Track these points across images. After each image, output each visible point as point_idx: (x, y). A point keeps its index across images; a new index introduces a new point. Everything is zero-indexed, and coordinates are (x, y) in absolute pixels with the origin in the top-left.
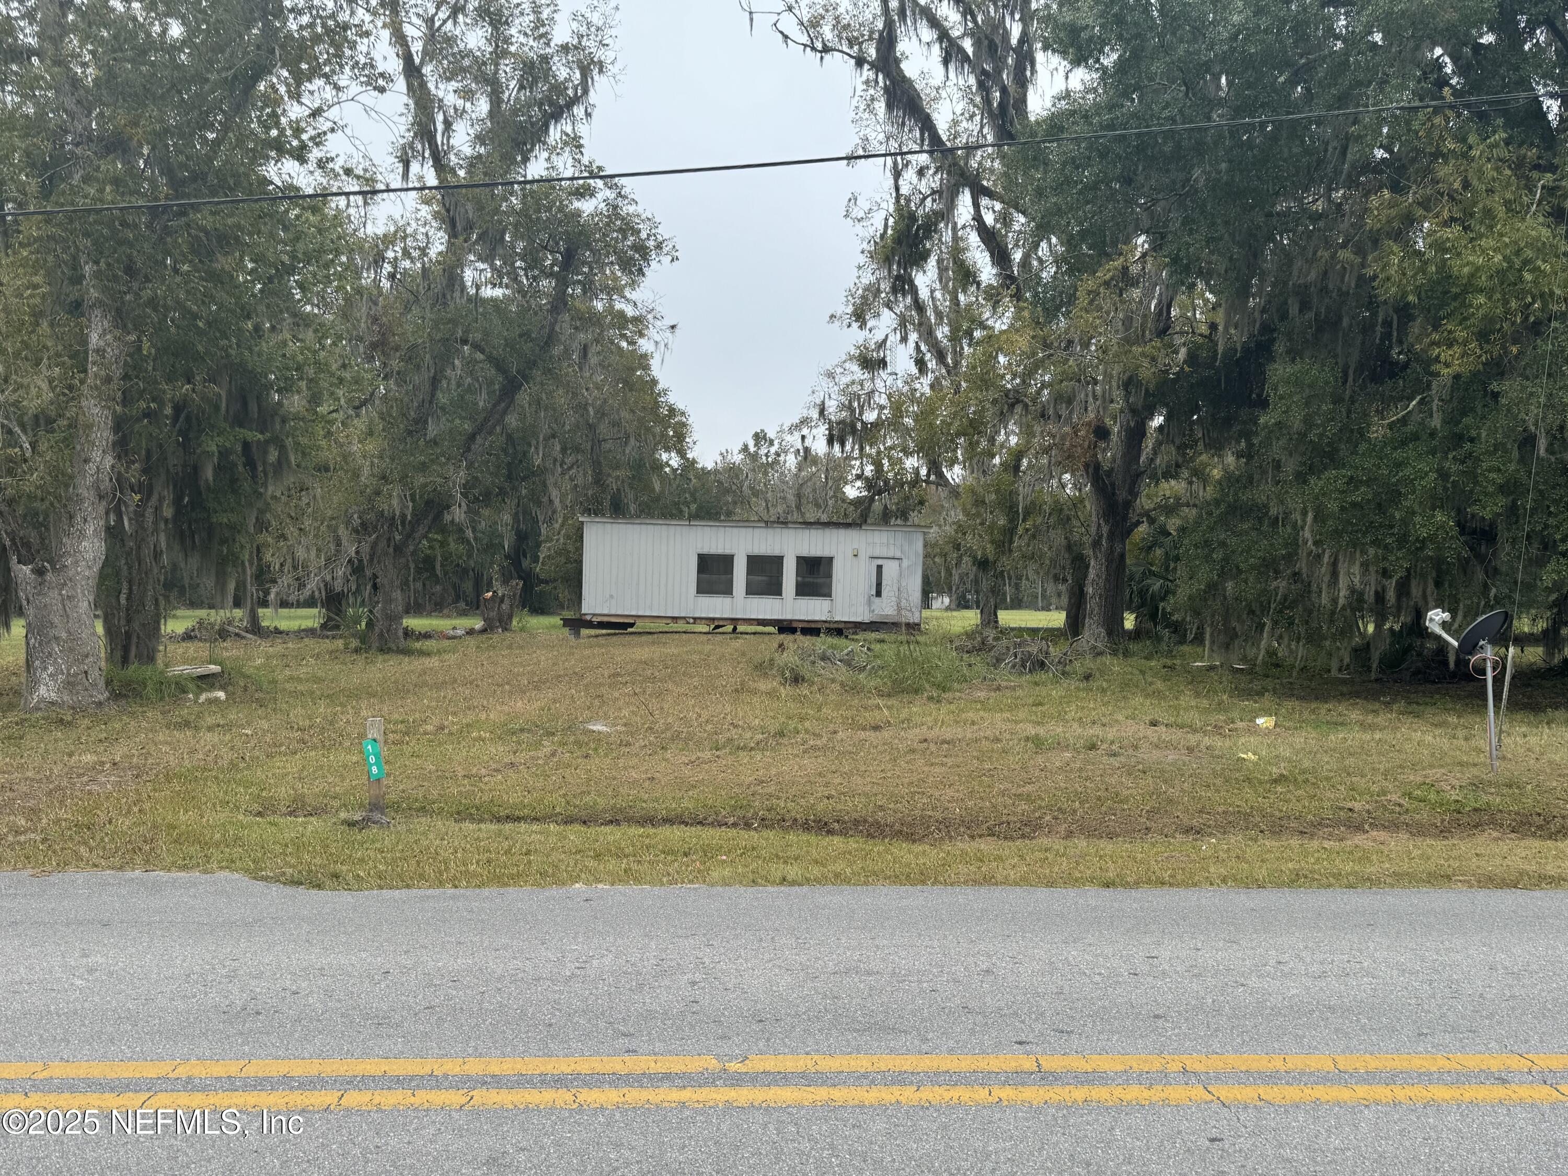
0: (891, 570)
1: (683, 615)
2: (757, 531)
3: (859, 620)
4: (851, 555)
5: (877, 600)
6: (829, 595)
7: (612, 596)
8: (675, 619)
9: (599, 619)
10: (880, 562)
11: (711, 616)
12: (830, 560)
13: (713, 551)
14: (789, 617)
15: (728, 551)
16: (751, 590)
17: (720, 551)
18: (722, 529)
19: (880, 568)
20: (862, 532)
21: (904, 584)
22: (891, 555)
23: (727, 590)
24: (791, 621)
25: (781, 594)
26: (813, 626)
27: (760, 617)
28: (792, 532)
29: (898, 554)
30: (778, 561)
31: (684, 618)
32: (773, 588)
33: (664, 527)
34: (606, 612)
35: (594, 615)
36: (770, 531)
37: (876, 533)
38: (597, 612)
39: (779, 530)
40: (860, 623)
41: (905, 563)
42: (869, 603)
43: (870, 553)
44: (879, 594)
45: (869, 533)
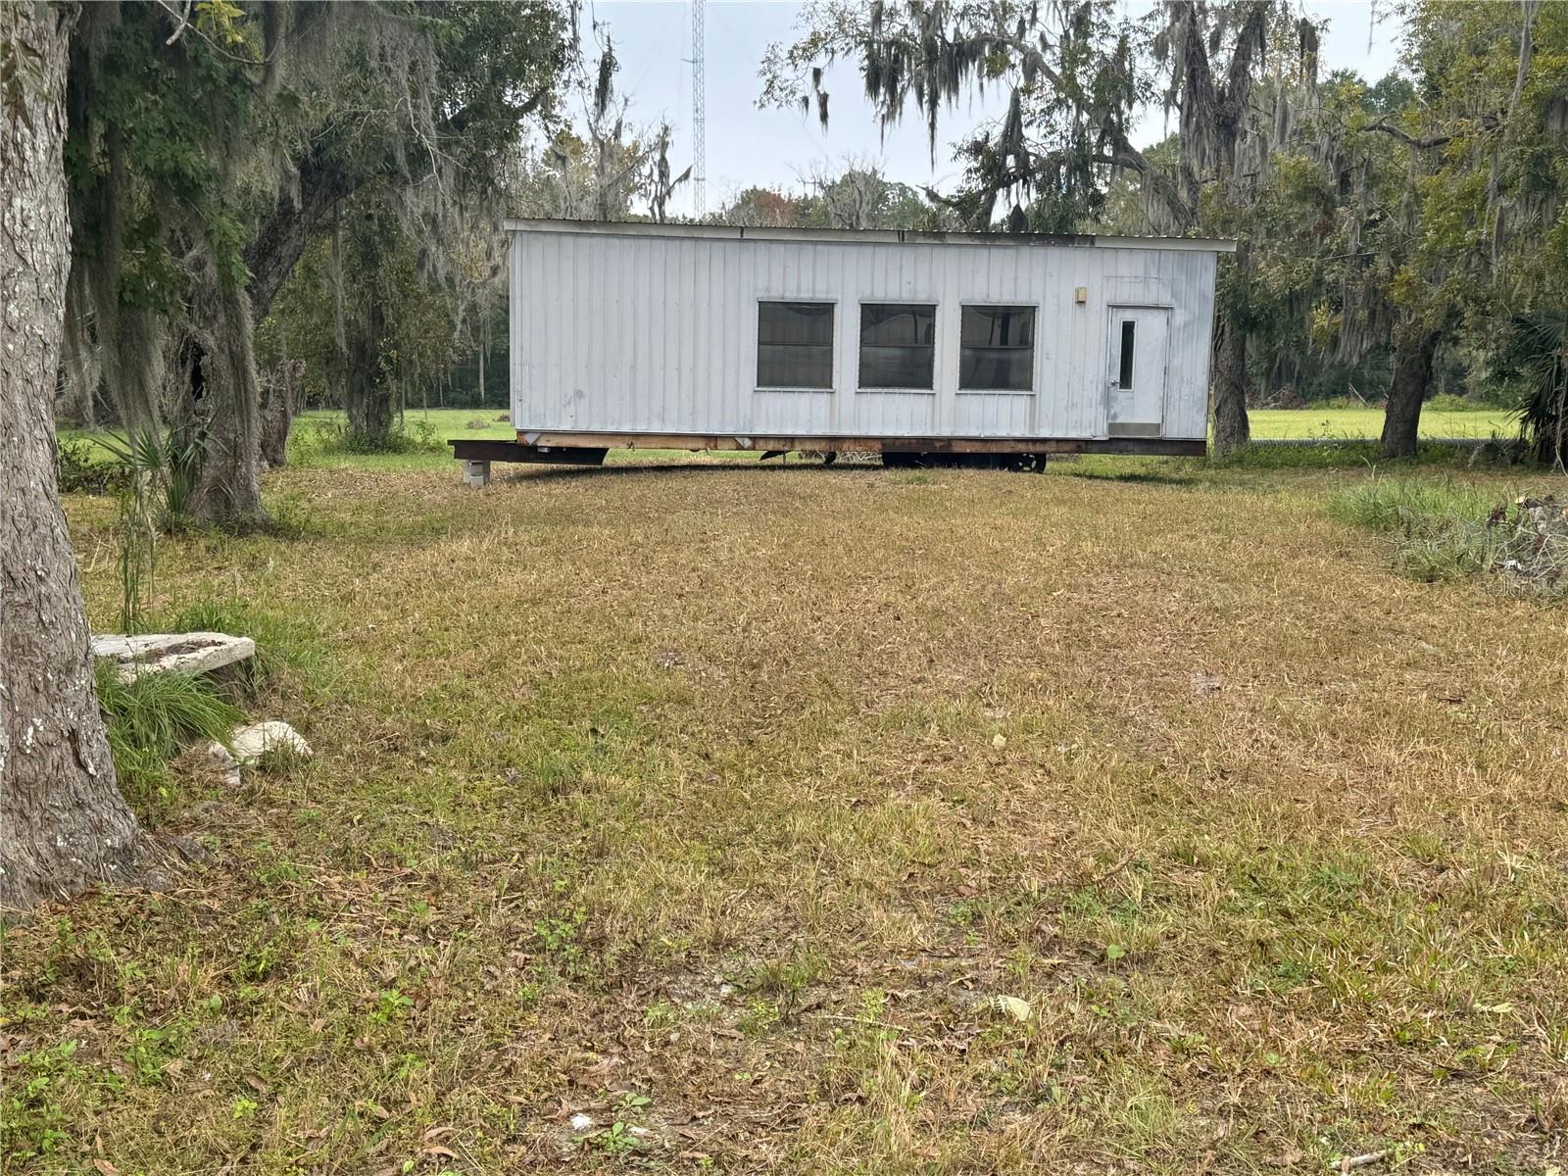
0: (1150, 331)
1: (729, 431)
2: (881, 252)
3: (1086, 435)
4: (1071, 299)
5: (1122, 394)
6: (1025, 384)
7: (579, 394)
8: (712, 440)
9: (554, 442)
10: (1129, 315)
11: (789, 431)
12: (1030, 311)
13: (791, 296)
14: (946, 432)
15: (821, 296)
16: (872, 377)
17: (805, 296)
18: (810, 248)
19: (1128, 329)
20: (1097, 254)
21: (1176, 362)
22: (1150, 300)
23: (820, 377)
24: (950, 440)
25: (929, 385)
26: (994, 449)
27: (889, 432)
28: (952, 253)
29: (1166, 299)
30: (924, 314)
31: (732, 437)
32: (916, 374)
33: (688, 244)
34: (567, 427)
35: (543, 433)
36: (908, 254)
37: (1122, 255)
38: (550, 426)
39: (926, 250)
40: (1087, 442)
41: (1180, 317)
42: (1107, 400)
43: (1108, 298)
44: (1126, 380)
45: (1109, 254)
